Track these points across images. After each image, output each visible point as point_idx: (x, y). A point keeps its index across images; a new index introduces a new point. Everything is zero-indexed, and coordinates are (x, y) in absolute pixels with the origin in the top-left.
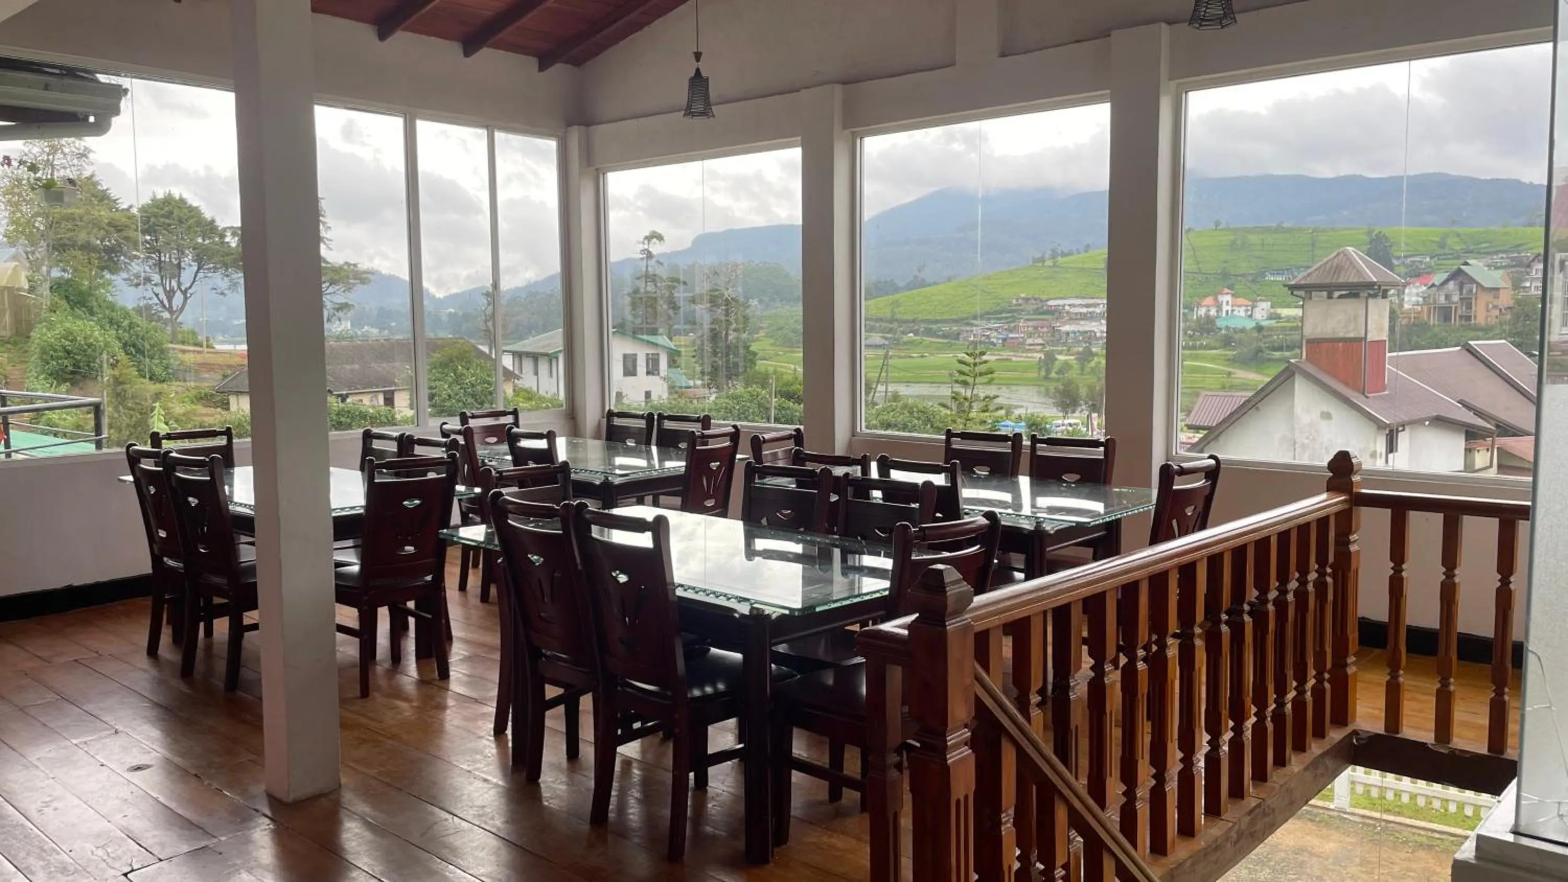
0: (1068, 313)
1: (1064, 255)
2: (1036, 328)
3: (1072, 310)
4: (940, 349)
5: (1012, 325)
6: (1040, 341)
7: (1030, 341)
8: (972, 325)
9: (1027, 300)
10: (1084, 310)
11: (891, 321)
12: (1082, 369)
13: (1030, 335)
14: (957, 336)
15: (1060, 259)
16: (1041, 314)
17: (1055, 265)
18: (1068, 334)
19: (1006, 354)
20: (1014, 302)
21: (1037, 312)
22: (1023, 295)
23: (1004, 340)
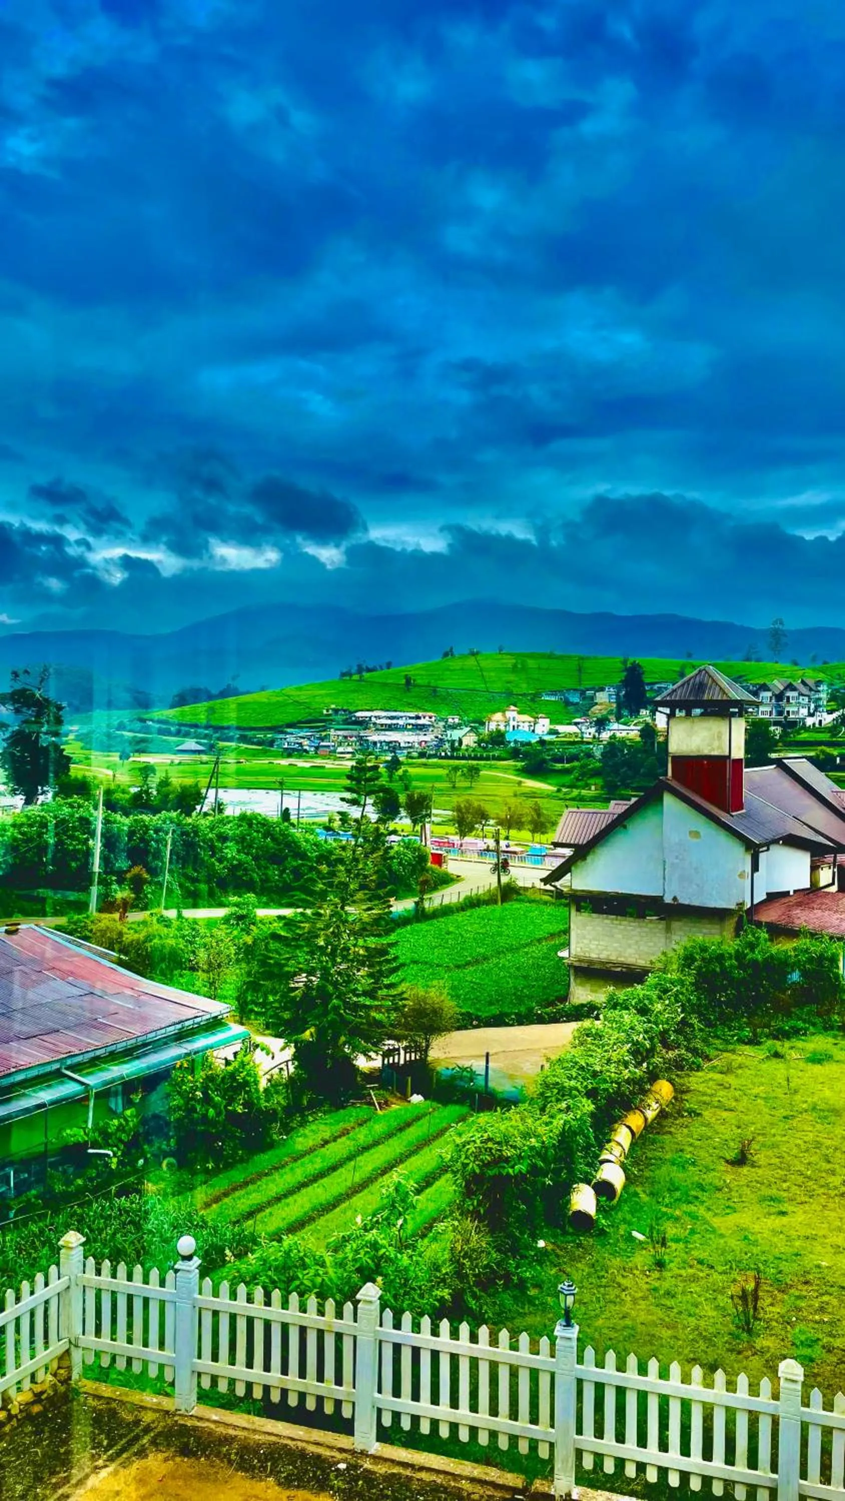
0: (375, 724)
1: (369, 670)
2: (346, 737)
3: (378, 721)
4: (255, 754)
5: (324, 734)
6: (350, 749)
7: (340, 749)
8: (286, 733)
9: (336, 711)
10: (389, 722)
11: (207, 727)
12: (390, 776)
13: (340, 744)
14: (271, 743)
15: (366, 675)
16: (349, 724)
17: (361, 680)
18: (375, 743)
19: (319, 762)
20: (325, 712)
21: (347, 722)
22: (333, 706)
23: (317, 748)
